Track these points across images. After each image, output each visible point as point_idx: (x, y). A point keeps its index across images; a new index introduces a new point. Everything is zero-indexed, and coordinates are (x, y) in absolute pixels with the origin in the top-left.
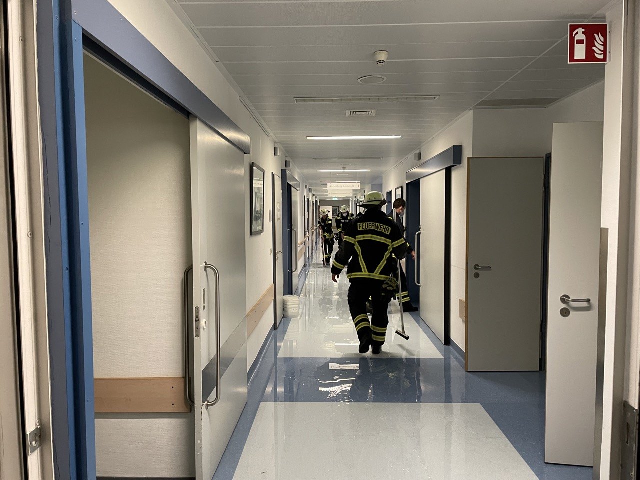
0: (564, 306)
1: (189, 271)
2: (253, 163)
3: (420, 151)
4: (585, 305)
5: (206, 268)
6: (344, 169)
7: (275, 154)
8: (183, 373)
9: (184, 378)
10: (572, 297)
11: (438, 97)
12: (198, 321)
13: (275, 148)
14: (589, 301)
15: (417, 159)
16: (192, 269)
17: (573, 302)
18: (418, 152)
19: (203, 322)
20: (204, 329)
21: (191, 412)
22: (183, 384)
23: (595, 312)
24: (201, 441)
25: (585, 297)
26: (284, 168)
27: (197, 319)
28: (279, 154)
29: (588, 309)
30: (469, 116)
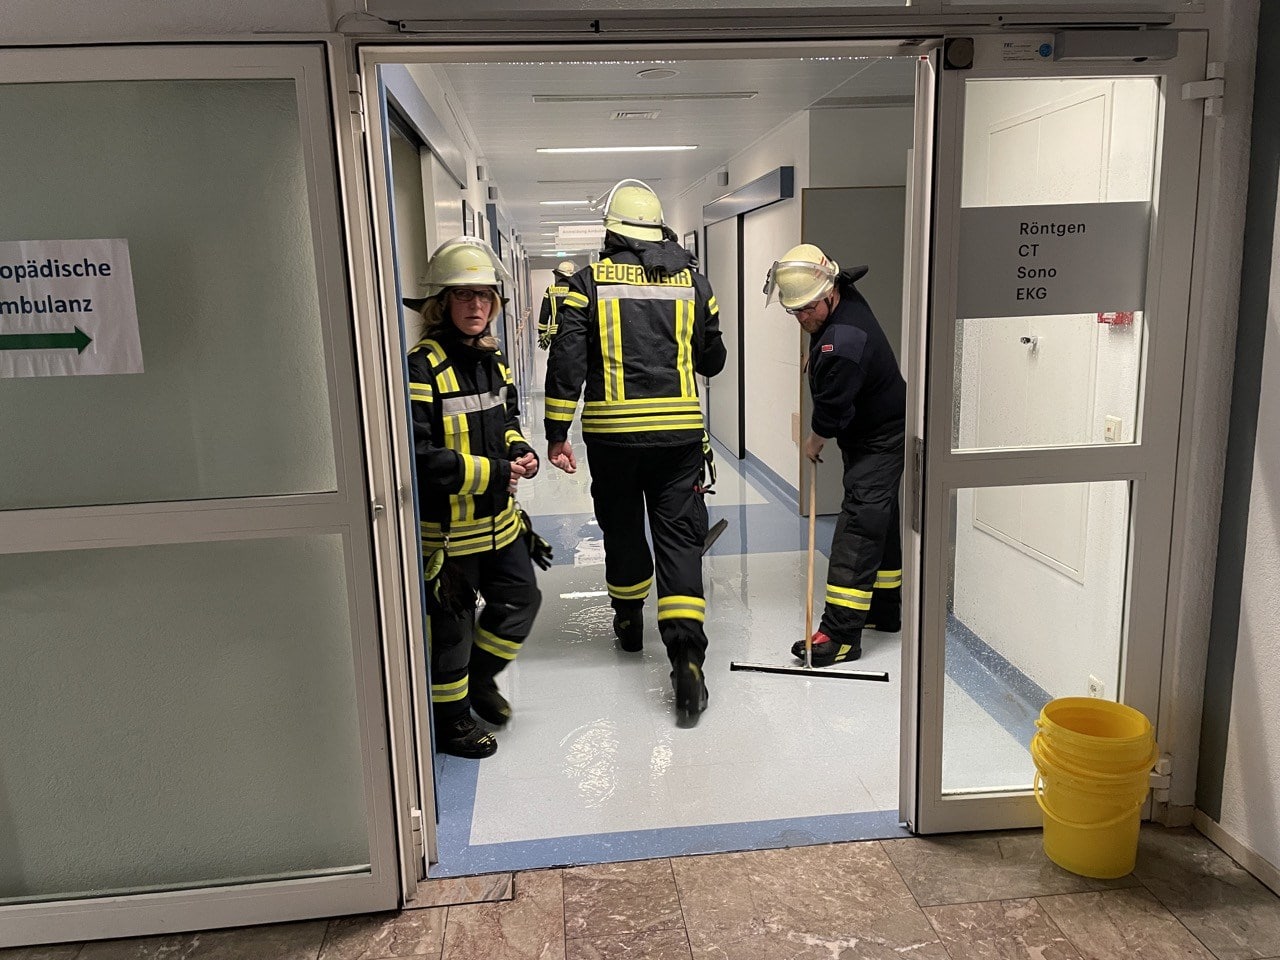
2: (464, 201)
3: (728, 170)
6: (590, 199)
7: (478, 179)
11: (755, 95)
13: (478, 168)
15: (722, 182)
18: (724, 170)
26: (489, 201)
28: (485, 177)
30: (802, 119)
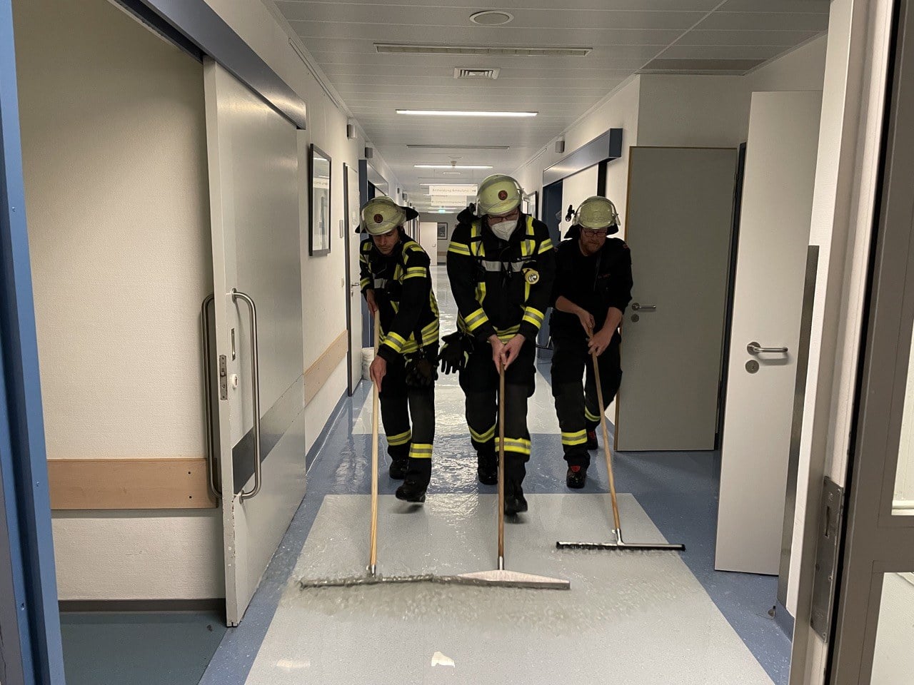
0: (752, 358)
1: (209, 302)
2: (312, 145)
3: (564, 139)
4: (780, 356)
5: (235, 298)
6: (454, 163)
7: (348, 136)
8: (205, 453)
9: (207, 459)
10: (763, 345)
11: (590, 51)
12: (224, 376)
13: (348, 126)
14: (786, 350)
15: (559, 149)
16: (213, 298)
17: (764, 351)
18: (560, 139)
19: (232, 378)
20: (234, 389)
21: (217, 507)
22: (205, 468)
23: (793, 367)
24: (233, 547)
25: (780, 346)
26: (364, 158)
27: (223, 374)
28: (354, 135)
29: (784, 362)
30: (634, 83)
